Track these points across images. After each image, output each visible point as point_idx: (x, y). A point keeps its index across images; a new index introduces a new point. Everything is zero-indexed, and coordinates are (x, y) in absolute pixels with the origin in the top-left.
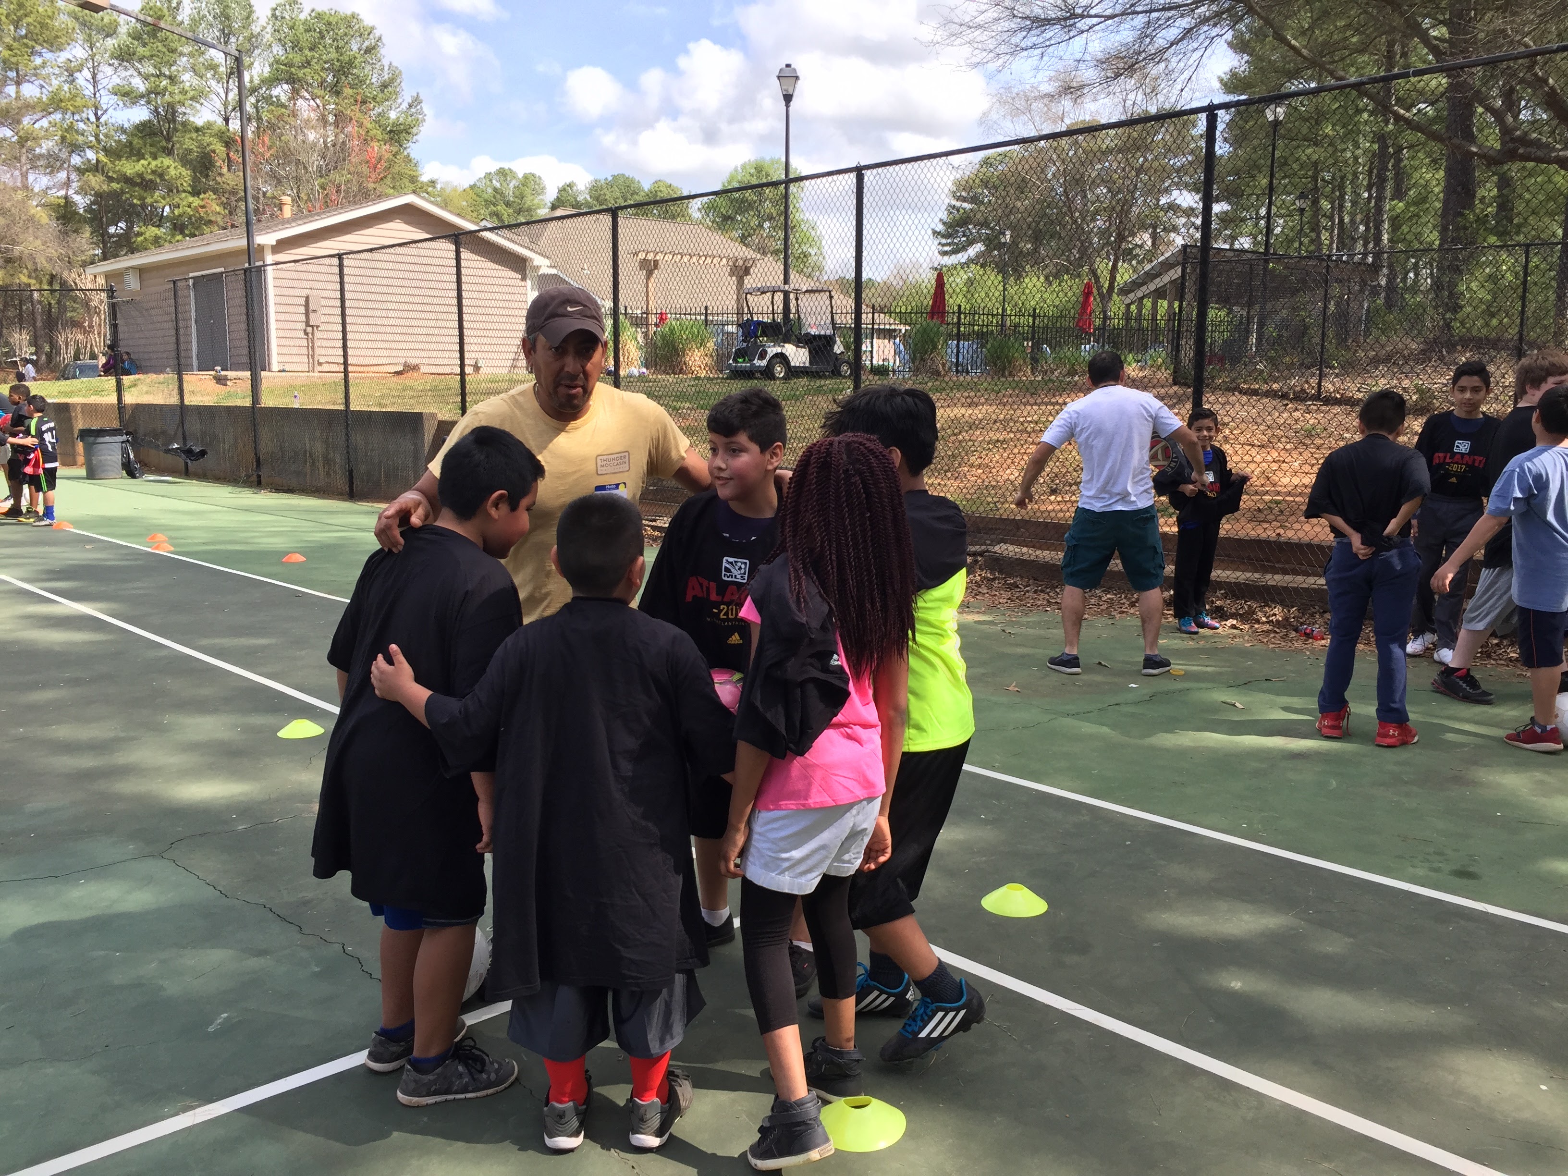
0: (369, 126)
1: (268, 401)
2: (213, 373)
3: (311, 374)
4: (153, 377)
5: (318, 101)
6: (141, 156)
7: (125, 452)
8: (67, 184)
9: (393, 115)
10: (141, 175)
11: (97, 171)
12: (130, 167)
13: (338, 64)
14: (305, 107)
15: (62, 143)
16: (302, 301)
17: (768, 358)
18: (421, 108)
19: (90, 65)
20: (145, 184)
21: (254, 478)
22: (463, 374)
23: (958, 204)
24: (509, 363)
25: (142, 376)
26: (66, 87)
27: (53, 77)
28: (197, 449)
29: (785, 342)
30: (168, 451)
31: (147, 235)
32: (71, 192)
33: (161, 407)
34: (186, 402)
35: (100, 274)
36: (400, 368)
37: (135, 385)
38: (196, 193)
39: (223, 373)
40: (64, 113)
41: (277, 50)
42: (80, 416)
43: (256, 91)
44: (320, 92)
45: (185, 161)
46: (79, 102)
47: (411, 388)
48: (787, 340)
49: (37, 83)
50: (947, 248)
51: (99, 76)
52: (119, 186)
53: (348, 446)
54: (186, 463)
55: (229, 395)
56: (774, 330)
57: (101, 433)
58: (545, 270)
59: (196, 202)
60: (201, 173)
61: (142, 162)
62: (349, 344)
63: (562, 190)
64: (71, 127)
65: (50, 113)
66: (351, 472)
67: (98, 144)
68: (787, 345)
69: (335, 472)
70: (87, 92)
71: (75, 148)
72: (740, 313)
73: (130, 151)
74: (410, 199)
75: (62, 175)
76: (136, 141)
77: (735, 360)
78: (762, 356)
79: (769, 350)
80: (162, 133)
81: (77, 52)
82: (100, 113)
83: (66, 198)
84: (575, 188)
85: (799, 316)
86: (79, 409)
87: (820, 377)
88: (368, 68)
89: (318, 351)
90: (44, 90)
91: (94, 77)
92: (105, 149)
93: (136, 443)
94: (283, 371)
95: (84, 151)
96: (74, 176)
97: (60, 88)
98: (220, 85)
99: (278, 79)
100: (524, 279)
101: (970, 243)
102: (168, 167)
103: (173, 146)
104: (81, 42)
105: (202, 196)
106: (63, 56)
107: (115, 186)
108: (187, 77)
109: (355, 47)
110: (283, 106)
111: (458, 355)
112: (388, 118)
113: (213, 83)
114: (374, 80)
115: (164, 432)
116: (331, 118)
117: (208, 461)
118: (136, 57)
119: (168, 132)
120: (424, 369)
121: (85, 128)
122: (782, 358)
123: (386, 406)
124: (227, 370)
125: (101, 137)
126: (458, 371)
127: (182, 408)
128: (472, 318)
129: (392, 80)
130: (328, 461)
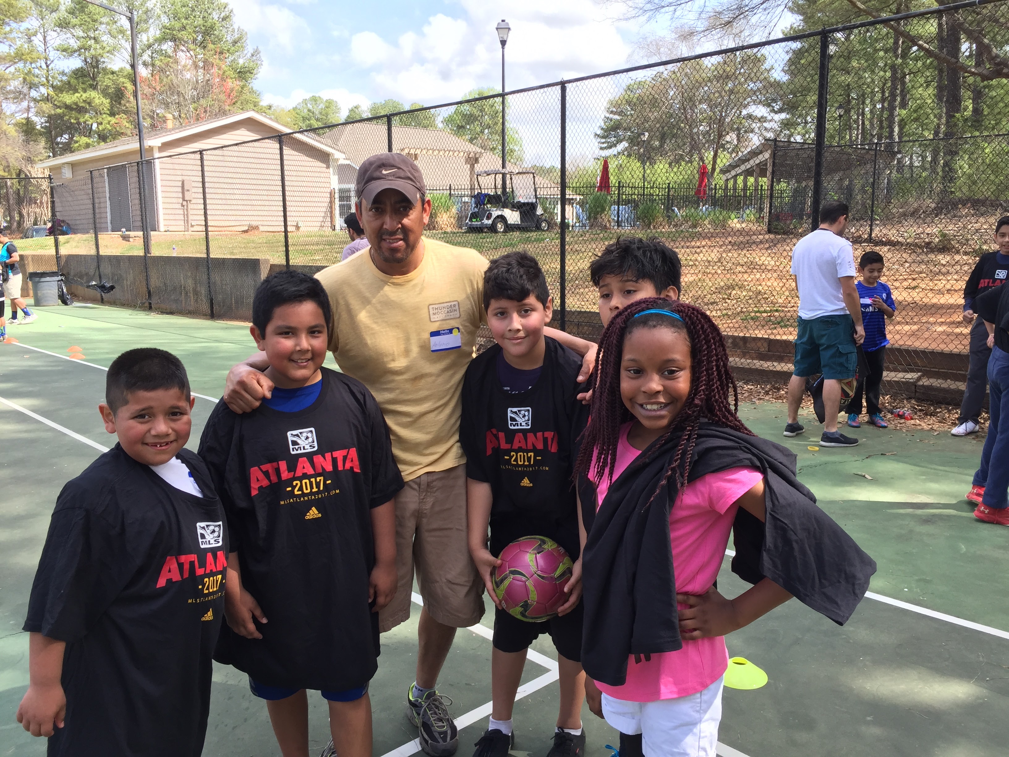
0: (226, 69)
1: (155, 252)
2: (120, 233)
3: (186, 233)
4: (79, 236)
5: (192, 52)
6: (76, 91)
7: (60, 287)
8: (28, 109)
9: (241, 61)
10: (76, 104)
11: (48, 101)
12: (69, 98)
13: (203, 28)
14: (183, 57)
15: (24, 82)
16: (180, 184)
17: (492, 219)
18: (260, 57)
19: (42, 31)
20: (80, 110)
21: (147, 305)
22: (286, 232)
23: (611, 116)
24: (319, 224)
25: (73, 236)
26: (26, 46)
27: (17, 40)
28: (108, 285)
29: (504, 207)
30: (89, 287)
31: (81, 143)
32: (30, 115)
33: (85, 256)
34: (101, 253)
35: (46, 167)
36: (246, 228)
37: (68, 242)
38: (112, 114)
39: (127, 233)
40: (25, 63)
41: (165, 20)
42: (31, 263)
43: (150, 47)
44: (192, 46)
45: (105, 93)
46: (34, 55)
47: (253, 242)
48: (505, 206)
49: (7, 43)
50: (605, 145)
51: (48, 38)
52: (61, 111)
53: (209, 283)
54: (102, 296)
55: (131, 248)
56: (496, 200)
57: (43, 275)
58: (342, 162)
59: (113, 120)
60: (115, 101)
61: (77, 95)
62: (209, 212)
63: (351, 111)
64: (30, 72)
65: (15, 63)
66: (212, 300)
67: (48, 84)
68: (505, 210)
69: (202, 300)
70: (39, 49)
71: (32, 86)
72: (472, 189)
73: (69, 87)
74: (251, 114)
75: (25, 104)
76: (73, 81)
77: (471, 220)
78: (489, 218)
79: (493, 213)
80: (89, 75)
81: (32, 23)
82: (49, 62)
83: (28, 119)
84: (360, 109)
85: (513, 190)
86: (30, 259)
87: (528, 231)
88: (224, 30)
89: (191, 217)
90: (12, 48)
91: (44, 39)
92: (52, 86)
93: (67, 281)
94: (168, 231)
95: (38, 87)
96: (32, 104)
97: (22, 46)
98: (128, 43)
99: (164, 38)
100: (328, 167)
101: (619, 141)
102: (94, 98)
103: (97, 84)
104: (35, 16)
105: (117, 116)
106: (24, 25)
107: (59, 111)
108: (105, 38)
109: (216, 17)
110: (170, 57)
111: (282, 219)
112: (238, 64)
113: (123, 42)
114: (228, 39)
115: (87, 274)
116: (201, 64)
117: (117, 292)
118: (70, 26)
119: (93, 74)
120: (261, 228)
121: (39, 72)
122: (502, 218)
123: (236, 254)
124: (130, 231)
125: (50, 78)
126: (283, 230)
127: (98, 258)
128: (292, 193)
129: (240, 39)
130: (196, 292)
